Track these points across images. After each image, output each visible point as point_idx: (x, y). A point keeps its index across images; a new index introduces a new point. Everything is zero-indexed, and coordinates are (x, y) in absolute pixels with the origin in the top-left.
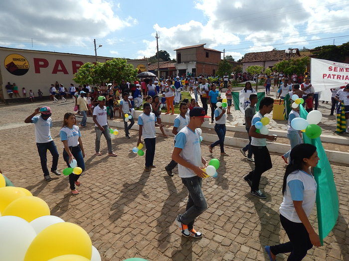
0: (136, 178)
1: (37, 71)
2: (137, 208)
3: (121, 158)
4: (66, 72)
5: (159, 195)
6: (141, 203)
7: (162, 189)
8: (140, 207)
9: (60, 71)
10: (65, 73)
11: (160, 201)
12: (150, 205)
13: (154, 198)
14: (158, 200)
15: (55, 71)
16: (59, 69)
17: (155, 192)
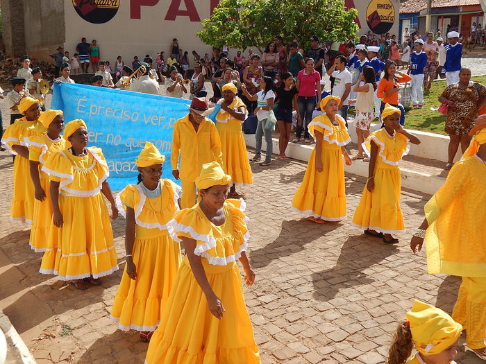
0: (284, 279)
1: (135, 14)
2: (265, 346)
3: (266, 228)
4: (195, 17)
5: (326, 328)
6: (277, 337)
7: (337, 315)
8: (272, 345)
9: (183, 13)
10: (192, 20)
11: (325, 341)
12: (297, 346)
13: (311, 333)
14: (319, 338)
15: (172, 14)
16: (180, 9)
17: (318, 319)
